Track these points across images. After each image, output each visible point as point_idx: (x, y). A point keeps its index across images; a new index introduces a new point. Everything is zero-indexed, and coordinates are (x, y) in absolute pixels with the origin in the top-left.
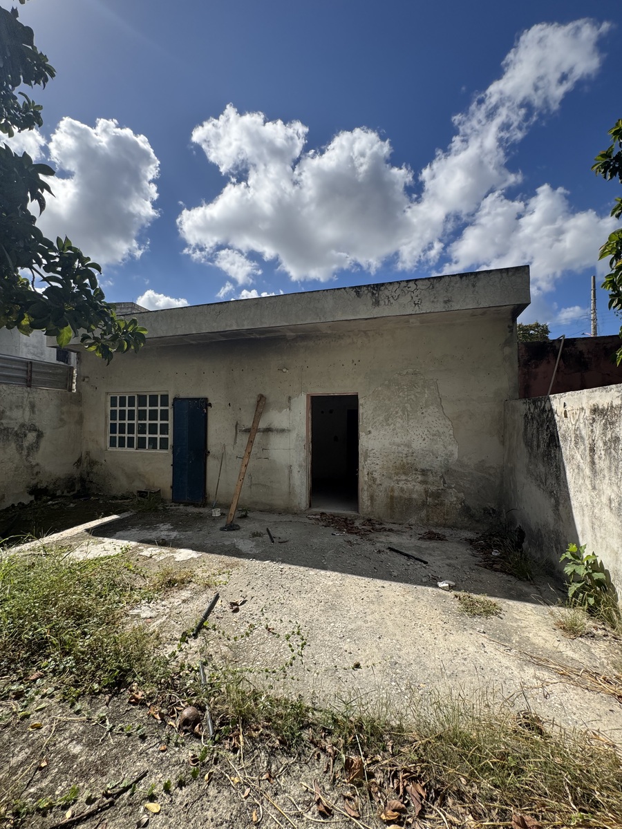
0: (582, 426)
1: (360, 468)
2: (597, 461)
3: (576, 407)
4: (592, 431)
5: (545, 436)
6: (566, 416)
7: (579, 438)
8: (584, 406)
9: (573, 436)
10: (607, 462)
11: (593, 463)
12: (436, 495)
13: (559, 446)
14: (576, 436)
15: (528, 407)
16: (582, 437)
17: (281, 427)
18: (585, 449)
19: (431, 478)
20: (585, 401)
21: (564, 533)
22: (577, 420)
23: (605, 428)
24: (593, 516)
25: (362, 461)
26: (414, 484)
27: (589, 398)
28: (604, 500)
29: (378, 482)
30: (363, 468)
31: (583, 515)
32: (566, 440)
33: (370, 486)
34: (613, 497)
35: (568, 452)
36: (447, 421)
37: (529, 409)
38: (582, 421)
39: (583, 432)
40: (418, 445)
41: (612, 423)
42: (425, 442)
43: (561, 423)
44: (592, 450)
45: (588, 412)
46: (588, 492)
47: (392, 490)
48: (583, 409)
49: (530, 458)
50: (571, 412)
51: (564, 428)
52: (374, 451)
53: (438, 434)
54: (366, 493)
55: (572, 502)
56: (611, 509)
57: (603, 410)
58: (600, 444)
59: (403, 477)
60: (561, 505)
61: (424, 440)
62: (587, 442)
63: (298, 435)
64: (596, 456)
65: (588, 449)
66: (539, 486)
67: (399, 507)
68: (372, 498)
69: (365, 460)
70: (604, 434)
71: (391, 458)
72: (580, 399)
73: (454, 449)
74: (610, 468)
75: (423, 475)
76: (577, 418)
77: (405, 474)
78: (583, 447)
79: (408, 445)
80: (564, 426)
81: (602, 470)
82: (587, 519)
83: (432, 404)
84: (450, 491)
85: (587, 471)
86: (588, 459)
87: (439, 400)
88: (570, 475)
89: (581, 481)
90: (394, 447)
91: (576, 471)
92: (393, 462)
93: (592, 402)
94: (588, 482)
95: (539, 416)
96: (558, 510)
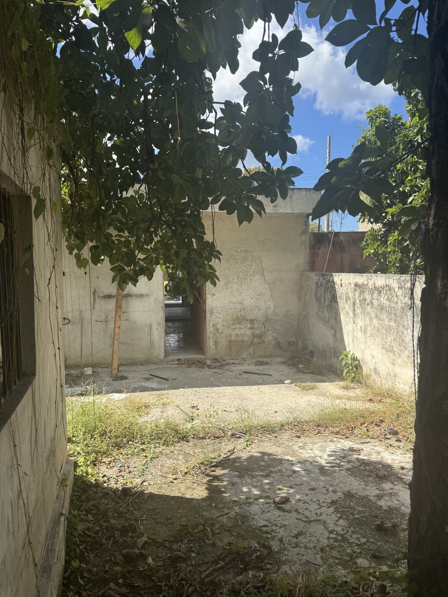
0: (349, 292)
1: (207, 322)
2: (356, 309)
3: (347, 282)
4: (354, 295)
5: (329, 296)
6: (341, 286)
7: (348, 298)
8: (351, 282)
9: (345, 297)
10: (360, 310)
11: (354, 310)
12: (260, 336)
13: (337, 302)
14: (346, 297)
15: (318, 278)
16: (349, 298)
17: (140, 293)
18: (351, 304)
19: (256, 325)
20: (351, 280)
21: (338, 348)
22: (347, 289)
23: (360, 294)
24: (354, 336)
25: (209, 317)
26: (246, 330)
27: (354, 279)
28: (359, 327)
29: (220, 331)
30: (210, 322)
31: (349, 336)
32: (341, 299)
33: (215, 334)
34: (362, 326)
35: (342, 305)
36: (267, 285)
37: (319, 279)
38: (350, 289)
39: (350, 295)
40: (248, 302)
41: (363, 292)
42: (253, 300)
43: (339, 290)
44: (354, 304)
45: (353, 286)
46: (351, 325)
47: (231, 336)
48: (350, 283)
49: (319, 308)
50: (344, 284)
51: (340, 292)
52: (217, 309)
53: (261, 294)
54: (212, 340)
55: (343, 331)
56: (362, 332)
57: (360, 285)
58: (358, 301)
59: (238, 326)
60: (337, 333)
61: (252, 299)
62: (352, 300)
63: (155, 299)
64: (356, 307)
65: (352, 304)
66: (325, 324)
67: (236, 347)
68: (216, 343)
69: (211, 316)
70: (360, 297)
71: (230, 313)
72: (349, 278)
73: (271, 304)
74: (361, 313)
75: (251, 323)
76: (347, 287)
77: (239, 323)
78: (349, 303)
79: (241, 303)
80: (340, 291)
81: (358, 314)
82: (350, 338)
83: (257, 273)
84: (268, 333)
85: (351, 315)
86: (352, 309)
87: (262, 270)
88: (343, 317)
89: (348, 320)
90: (232, 305)
91: (346, 315)
92: (231, 315)
93: (355, 281)
94: (351, 320)
95: (326, 284)
96: (336, 336)
